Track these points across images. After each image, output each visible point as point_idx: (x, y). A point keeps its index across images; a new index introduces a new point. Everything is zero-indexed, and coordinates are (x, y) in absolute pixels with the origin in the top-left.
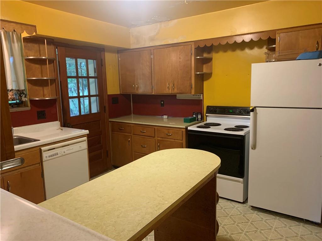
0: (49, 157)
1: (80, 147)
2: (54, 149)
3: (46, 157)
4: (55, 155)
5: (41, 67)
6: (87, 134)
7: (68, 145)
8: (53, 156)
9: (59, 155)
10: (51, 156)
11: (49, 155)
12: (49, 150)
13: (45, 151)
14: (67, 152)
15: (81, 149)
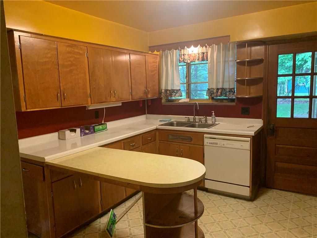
0: (210, 143)
1: (241, 145)
2: (215, 139)
3: (207, 143)
4: (215, 144)
5: (250, 68)
6: (253, 136)
7: (229, 140)
8: (213, 144)
9: (218, 145)
10: (211, 143)
11: (210, 142)
12: (210, 138)
13: (206, 138)
14: (225, 146)
15: (241, 148)
